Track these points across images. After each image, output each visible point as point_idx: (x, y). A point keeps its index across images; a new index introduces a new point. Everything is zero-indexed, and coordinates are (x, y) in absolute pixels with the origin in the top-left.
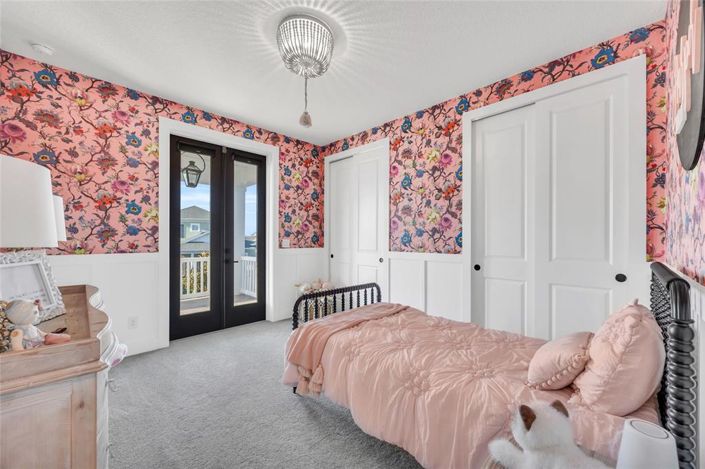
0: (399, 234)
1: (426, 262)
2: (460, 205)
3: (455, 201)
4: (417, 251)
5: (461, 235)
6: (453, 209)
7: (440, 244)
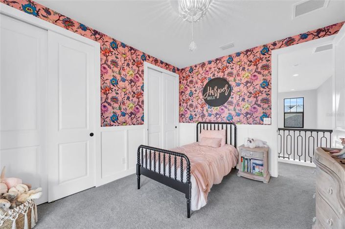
0: (109, 114)
1: (128, 130)
2: (143, 102)
3: (141, 100)
4: (122, 125)
5: (143, 116)
6: (140, 104)
7: (135, 120)
